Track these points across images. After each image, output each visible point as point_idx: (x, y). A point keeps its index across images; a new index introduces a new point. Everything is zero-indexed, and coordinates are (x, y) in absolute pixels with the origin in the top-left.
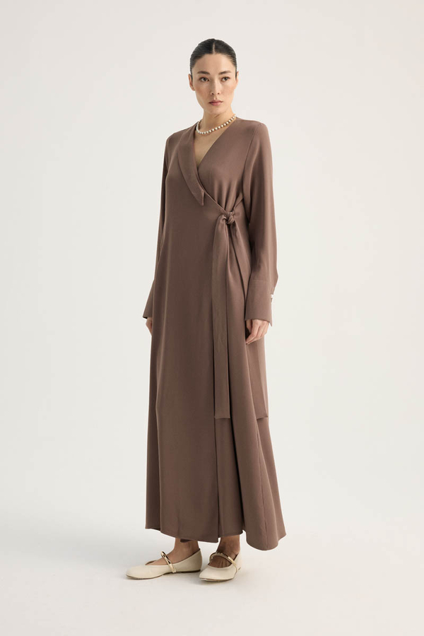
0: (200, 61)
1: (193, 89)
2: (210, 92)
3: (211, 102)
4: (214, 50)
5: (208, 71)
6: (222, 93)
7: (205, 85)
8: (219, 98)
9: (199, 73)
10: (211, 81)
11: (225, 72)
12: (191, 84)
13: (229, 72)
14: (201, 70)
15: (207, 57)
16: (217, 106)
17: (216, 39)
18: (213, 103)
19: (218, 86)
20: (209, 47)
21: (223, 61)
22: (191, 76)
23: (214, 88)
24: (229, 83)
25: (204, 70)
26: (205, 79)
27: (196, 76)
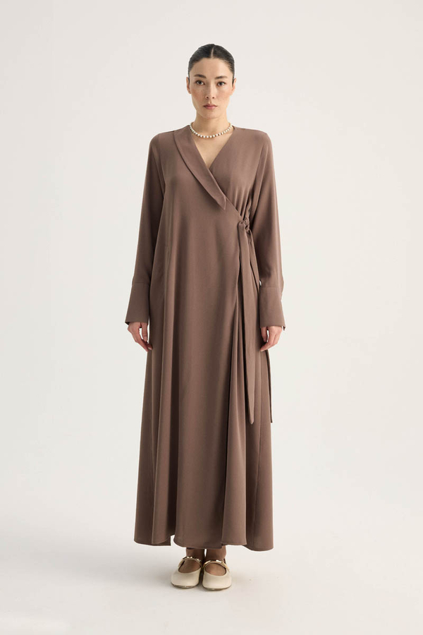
0: (197, 65)
1: (189, 92)
2: (205, 95)
3: (205, 106)
4: (212, 55)
5: (205, 74)
6: (218, 97)
7: (200, 89)
8: (213, 102)
9: (196, 76)
10: (207, 85)
11: (221, 77)
12: (188, 87)
13: (226, 77)
14: (198, 73)
15: (205, 61)
16: (211, 109)
17: (215, 44)
18: (207, 106)
19: (214, 90)
20: (207, 51)
21: (221, 67)
22: (188, 79)
23: (209, 91)
24: (225, 88)
25: (201, 74)
26: (200, 82)
27: (193, 79)
